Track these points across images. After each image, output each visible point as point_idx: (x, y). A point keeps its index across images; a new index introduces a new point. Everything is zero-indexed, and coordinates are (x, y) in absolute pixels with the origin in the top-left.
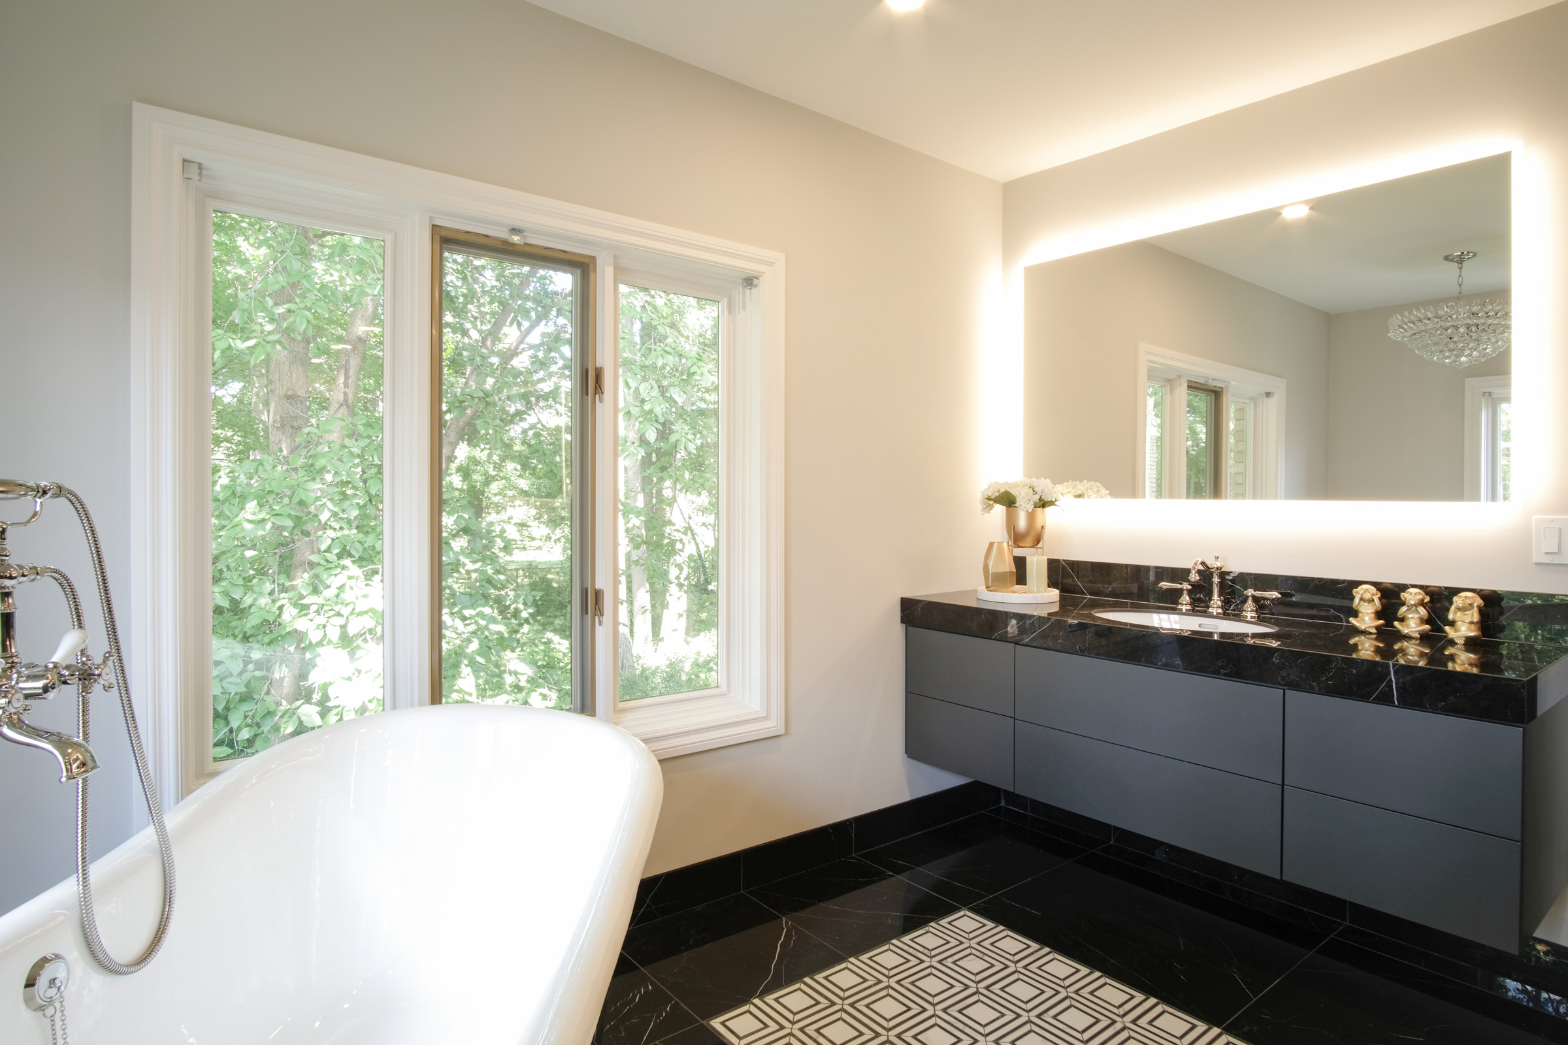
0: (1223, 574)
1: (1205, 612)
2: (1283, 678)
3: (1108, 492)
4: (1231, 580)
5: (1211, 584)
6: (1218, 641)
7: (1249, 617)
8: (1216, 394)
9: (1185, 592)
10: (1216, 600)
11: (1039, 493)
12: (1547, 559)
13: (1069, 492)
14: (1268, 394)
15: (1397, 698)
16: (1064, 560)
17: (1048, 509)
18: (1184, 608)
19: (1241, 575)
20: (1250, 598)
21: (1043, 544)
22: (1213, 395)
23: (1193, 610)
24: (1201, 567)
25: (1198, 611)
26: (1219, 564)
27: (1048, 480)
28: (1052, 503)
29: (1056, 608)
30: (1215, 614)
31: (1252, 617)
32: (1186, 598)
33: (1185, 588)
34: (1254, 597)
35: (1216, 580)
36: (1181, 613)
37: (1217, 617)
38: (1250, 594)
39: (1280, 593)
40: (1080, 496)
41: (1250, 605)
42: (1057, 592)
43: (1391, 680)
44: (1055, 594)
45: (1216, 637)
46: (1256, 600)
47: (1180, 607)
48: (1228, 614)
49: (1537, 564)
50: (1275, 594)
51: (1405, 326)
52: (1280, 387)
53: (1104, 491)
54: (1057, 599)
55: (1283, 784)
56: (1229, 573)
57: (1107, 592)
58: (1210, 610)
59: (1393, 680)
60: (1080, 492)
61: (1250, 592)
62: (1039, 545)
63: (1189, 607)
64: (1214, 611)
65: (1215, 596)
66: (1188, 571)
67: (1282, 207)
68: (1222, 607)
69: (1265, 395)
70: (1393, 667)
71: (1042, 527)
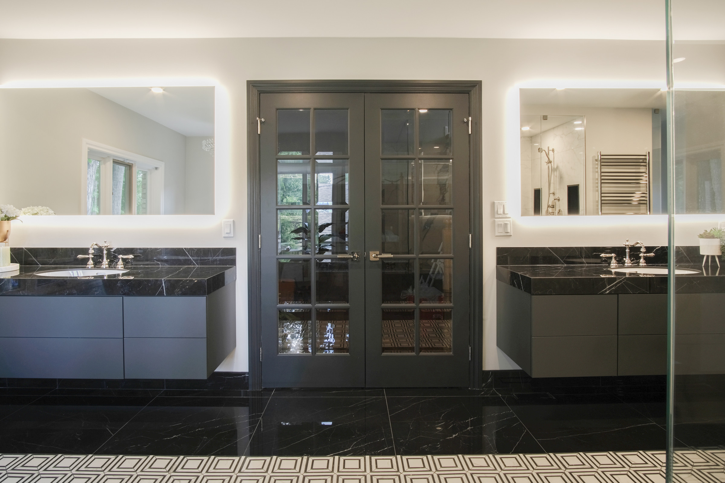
0: (109, 250)
1: (100, 267)
2: (122, 292)
3: (53, 212)
4: (113, 252)
5: (103, 253)
6: (106, 279)
7: (120, 268)
8: (129, 167)
9: (91, 259)
10: (105, 262)
11: (5, 212)
12: (227, 235)
13: (29, 212)
14: (156, 168)
15: (165, 293)
16: (25, 248)
17: (12, 222)
18: (90, 266)
19: (118, 249)
20: (121, 259)
21: (8, 240)
22: (128, 167)
23: (95, 267)
24: (96, 247)
25: (97, 267)
26: (106, 245)
27: (12, 206)
28: (14, 218)
29: (18, 273)
30: (104, 268)
31: (121, 267)
32: (91, 262)
33: (90, 257)
34: (122, 259)
35: (105, 252)
36: (88, 269)
37: (106, 269)
38: (120, 257)
39: (134, 256)
40: (36, 214)
41: (120, 262)
42: (18, 265)
43: (163, 286)
44: (17, 266)
45: (105, 278)
46: (124, 260)
47: (88, 266)
48: (111, 267)
49: (224, 237)
50: (131, 256)
51: (207, 145)
52: (162, 166)
53: (51, 211)
54: (19, 268)
55: (124, 337)
56: (112, 249)
57: (51, 262)
58: (102, 266)
59: (164, 286)
60: (36, 212)
61: (120, 256)
62: (7, 240)
63: (93, 266)
64: (104, 266)
65: (105, 259)
66: (88, 249)
67: (152, 87)
68: (108, 264)
69: (155, 169)
70: (164, 281)
71: (8, 231)
